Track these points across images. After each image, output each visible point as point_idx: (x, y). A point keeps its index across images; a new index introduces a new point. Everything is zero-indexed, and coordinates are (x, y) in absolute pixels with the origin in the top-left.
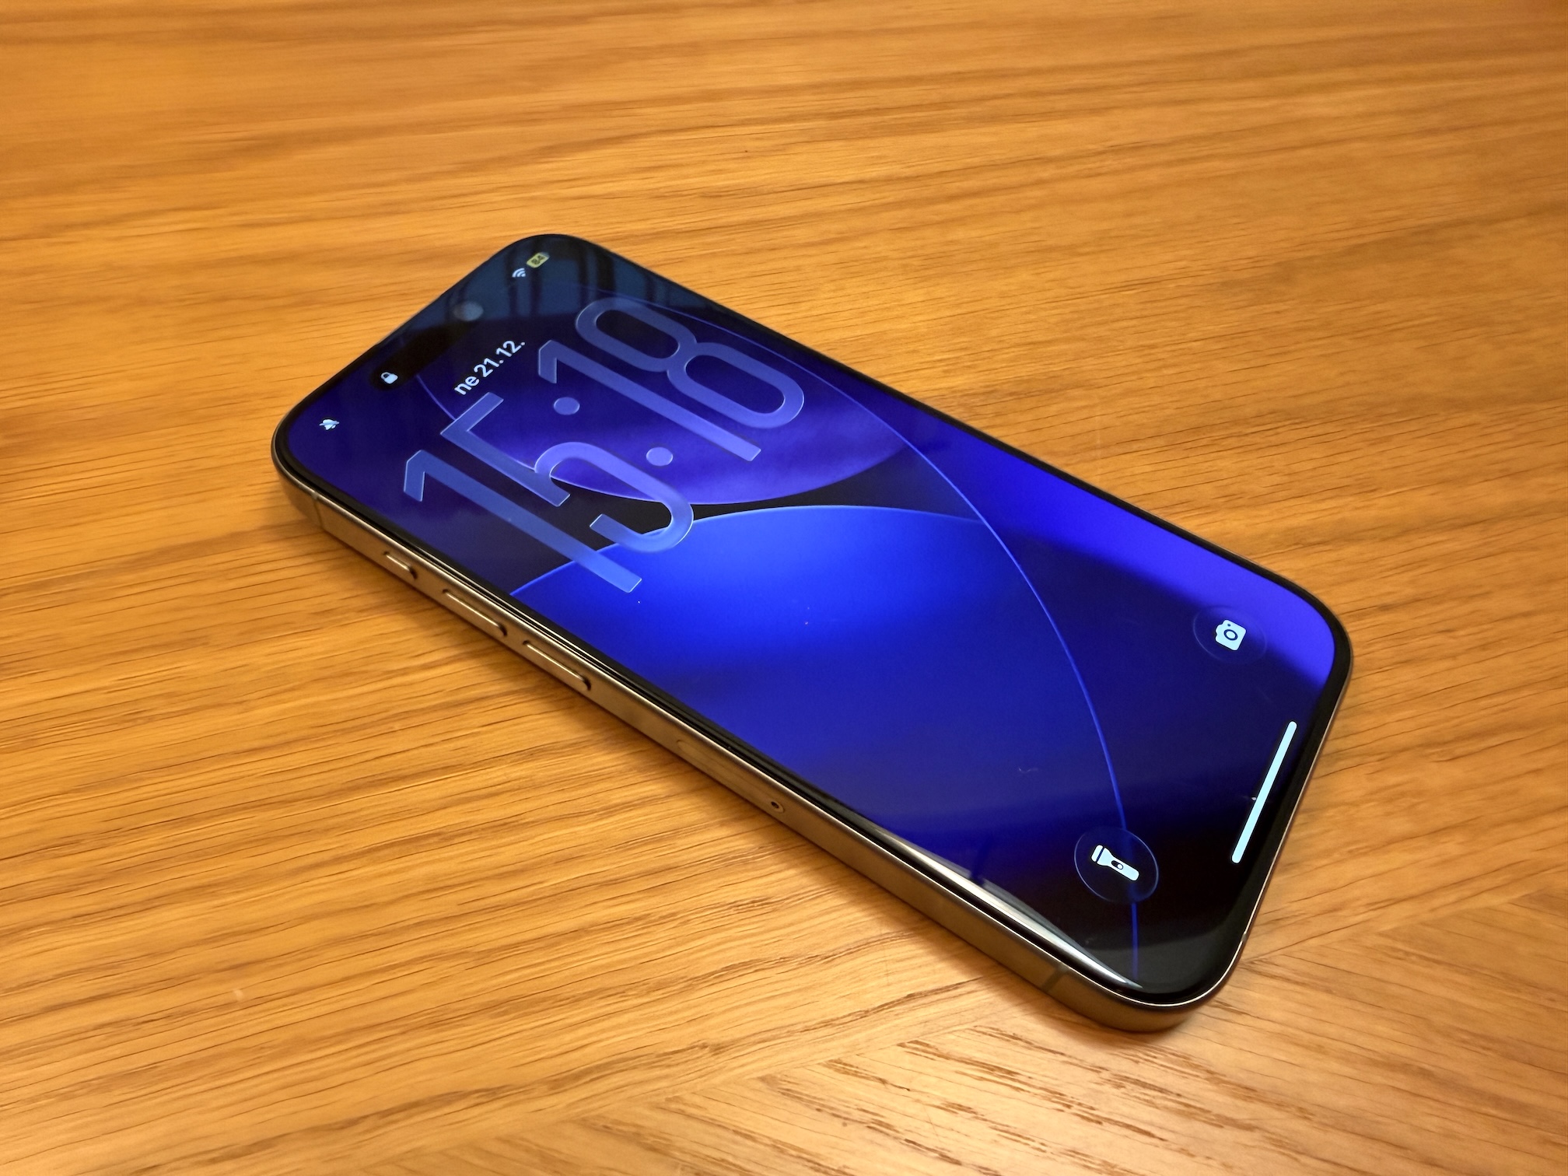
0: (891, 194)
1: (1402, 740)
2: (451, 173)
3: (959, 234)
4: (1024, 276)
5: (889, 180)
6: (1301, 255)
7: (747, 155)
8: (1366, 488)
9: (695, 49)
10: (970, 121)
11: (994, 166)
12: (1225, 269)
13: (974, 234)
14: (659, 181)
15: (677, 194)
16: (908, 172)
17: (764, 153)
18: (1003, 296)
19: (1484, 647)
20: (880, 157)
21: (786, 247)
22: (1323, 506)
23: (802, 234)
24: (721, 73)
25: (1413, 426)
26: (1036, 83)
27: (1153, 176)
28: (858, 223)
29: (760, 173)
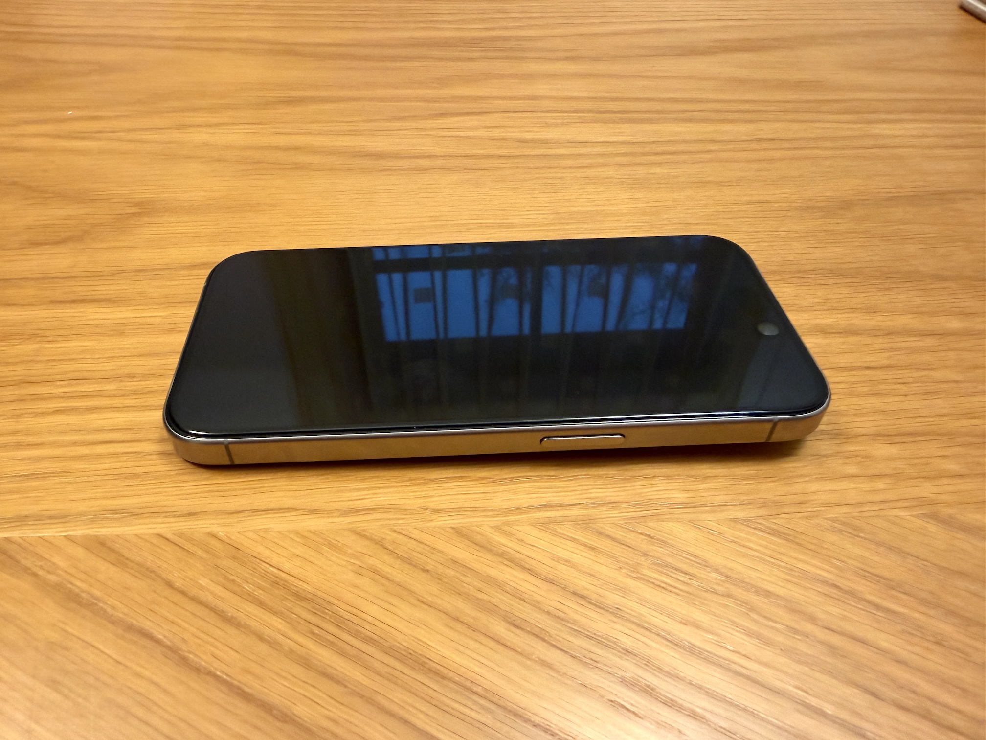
0: (623, 149)
1: (863, 431)
2: (388, 120)
3: (657, 170)
4: (689, 192)
5: (624, 143)
6: (858, 198)
7: (547, 125)
8: (871, 310)
9: (529, 77)
10: (677, 120)
11: (685, 142)
12: (810, 200)
13: (665, 171)
14: (497, 133)
15: (504, 139)
16: (635, 140)
17: (556, 125)
18: (674, 200)
19: (926, 394)
20: (620, 132)
21: (557, 168)
22: (843, 316)
23: (569, 162)
24: (541, 88)
25: (909, 284)
26: (719, 106)
27: (777, 154)
28: (601, 160)
29: (552, 134)
